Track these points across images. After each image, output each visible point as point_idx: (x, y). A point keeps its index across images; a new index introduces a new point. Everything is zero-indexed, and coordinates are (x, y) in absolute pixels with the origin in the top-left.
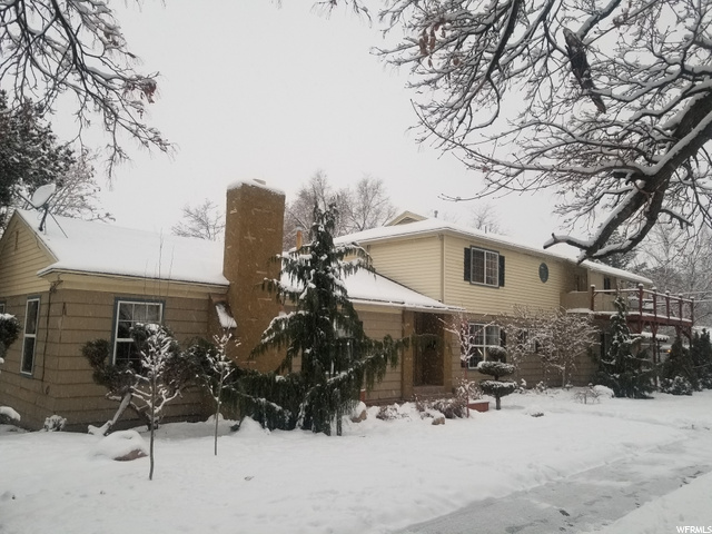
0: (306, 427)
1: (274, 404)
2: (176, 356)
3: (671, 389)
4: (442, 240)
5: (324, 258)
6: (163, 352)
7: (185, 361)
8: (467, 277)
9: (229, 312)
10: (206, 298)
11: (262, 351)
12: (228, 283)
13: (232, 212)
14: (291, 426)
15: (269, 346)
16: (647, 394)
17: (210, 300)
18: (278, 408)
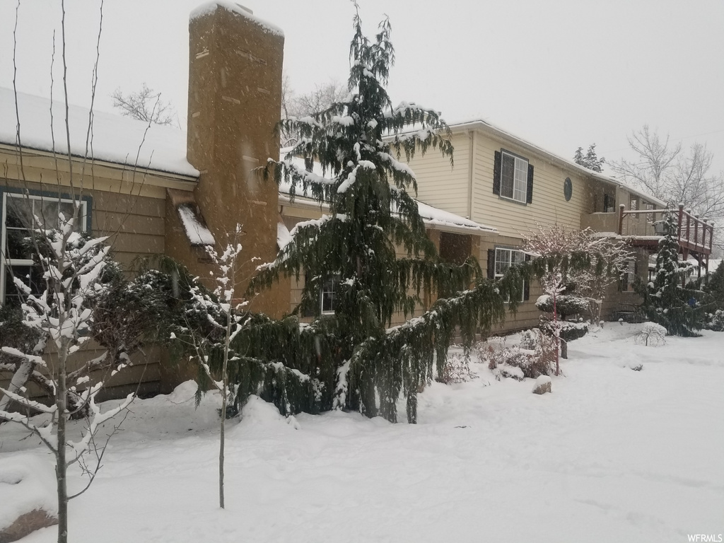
0: (351, 406)
1: (296, 372)
2: (117, 293)
3: (711, 324)
4: (471, 138)
5: (373, 123)
6: (85, 280)
7: (137, 301)
8: (496, 190)
9: (202, 220)
10: (163, 196)
11: (269, 281)
12: (196, 173)
13: (200, 56)
14: (324, 406)
15: (281, 274)
16: (695, 331)
17: (168, 200)
18: (304, 377)
